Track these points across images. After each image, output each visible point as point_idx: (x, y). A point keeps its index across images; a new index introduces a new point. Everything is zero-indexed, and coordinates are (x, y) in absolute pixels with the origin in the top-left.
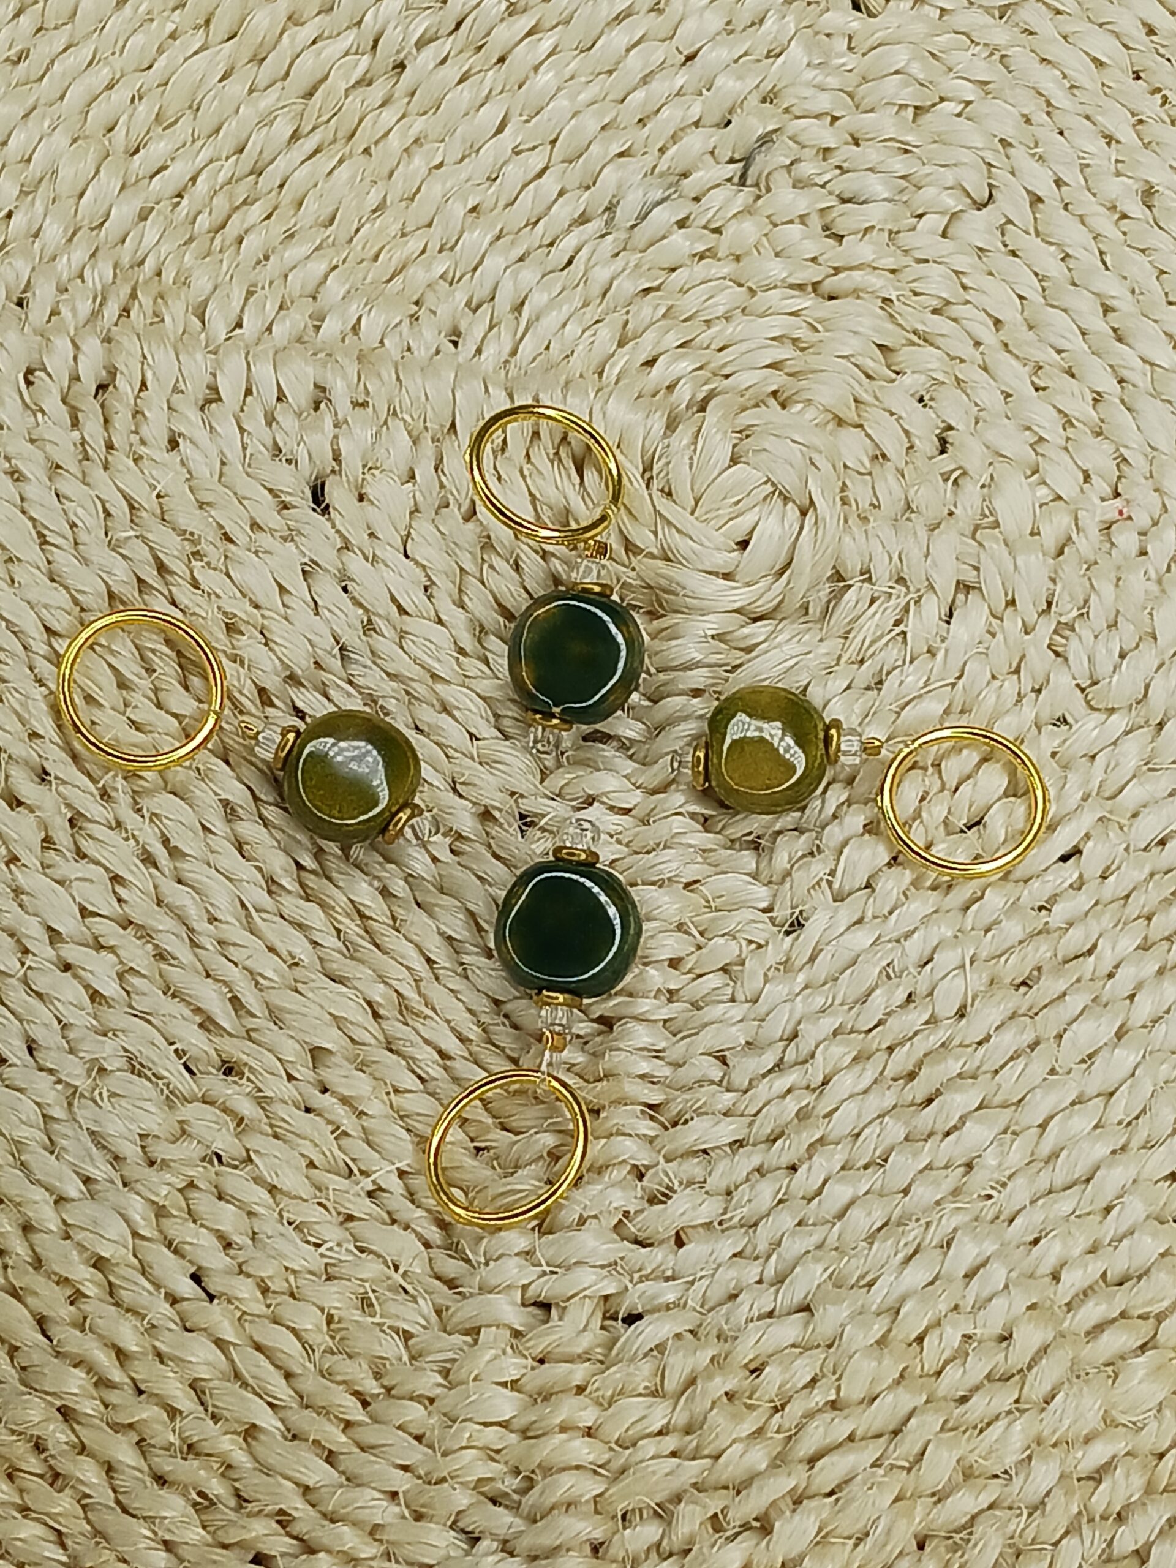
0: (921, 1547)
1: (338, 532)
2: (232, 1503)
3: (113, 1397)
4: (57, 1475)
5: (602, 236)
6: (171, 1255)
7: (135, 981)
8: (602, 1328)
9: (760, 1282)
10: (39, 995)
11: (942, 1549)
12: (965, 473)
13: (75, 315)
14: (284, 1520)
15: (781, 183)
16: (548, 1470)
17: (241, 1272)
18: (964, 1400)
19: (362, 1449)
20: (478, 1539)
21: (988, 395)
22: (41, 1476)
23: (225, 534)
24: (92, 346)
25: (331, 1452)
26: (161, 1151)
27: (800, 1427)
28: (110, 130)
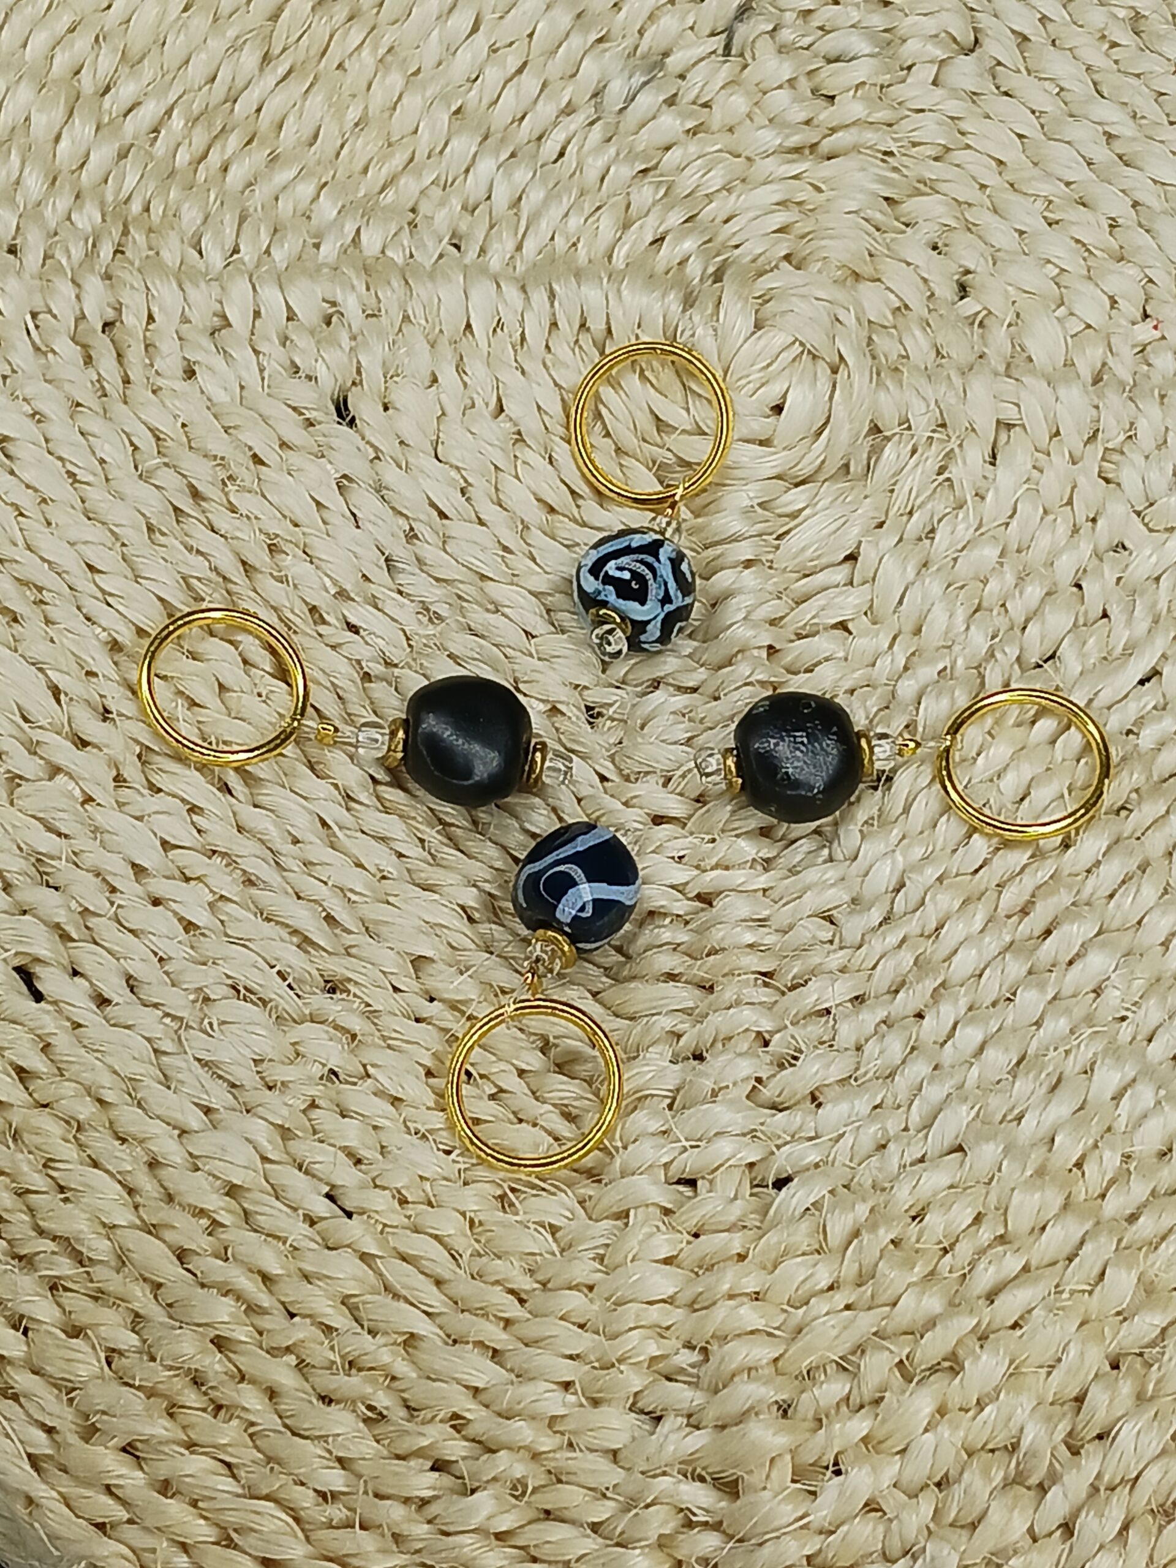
0: (1115, 1366)
1: (368, 442)
2: (403, 1413)
3: (265, 1322)
4: (219, 1408)
5: (592, 123)
6: (301, 1175)
7: (230, 907)
8: (752, 1195)
9: (906, 1129)
10: (131, 931)
11: (1138, 1366)
12: (990, 313)
13: (69, 257)
14: (457, 1422)
15: (765, 49)
16: (723, 1339)
17: (376, 1186)
18: (1133, 1218)
19: (526, 1345)
20: (659, 1419)
21: (1002, 237)
22: (204, 1410)
23: (255, 456)
24: (94, 285)
25: (495, 1351)
26: (278, 1073)
27: (973, 1264)
28: (77, 72)
